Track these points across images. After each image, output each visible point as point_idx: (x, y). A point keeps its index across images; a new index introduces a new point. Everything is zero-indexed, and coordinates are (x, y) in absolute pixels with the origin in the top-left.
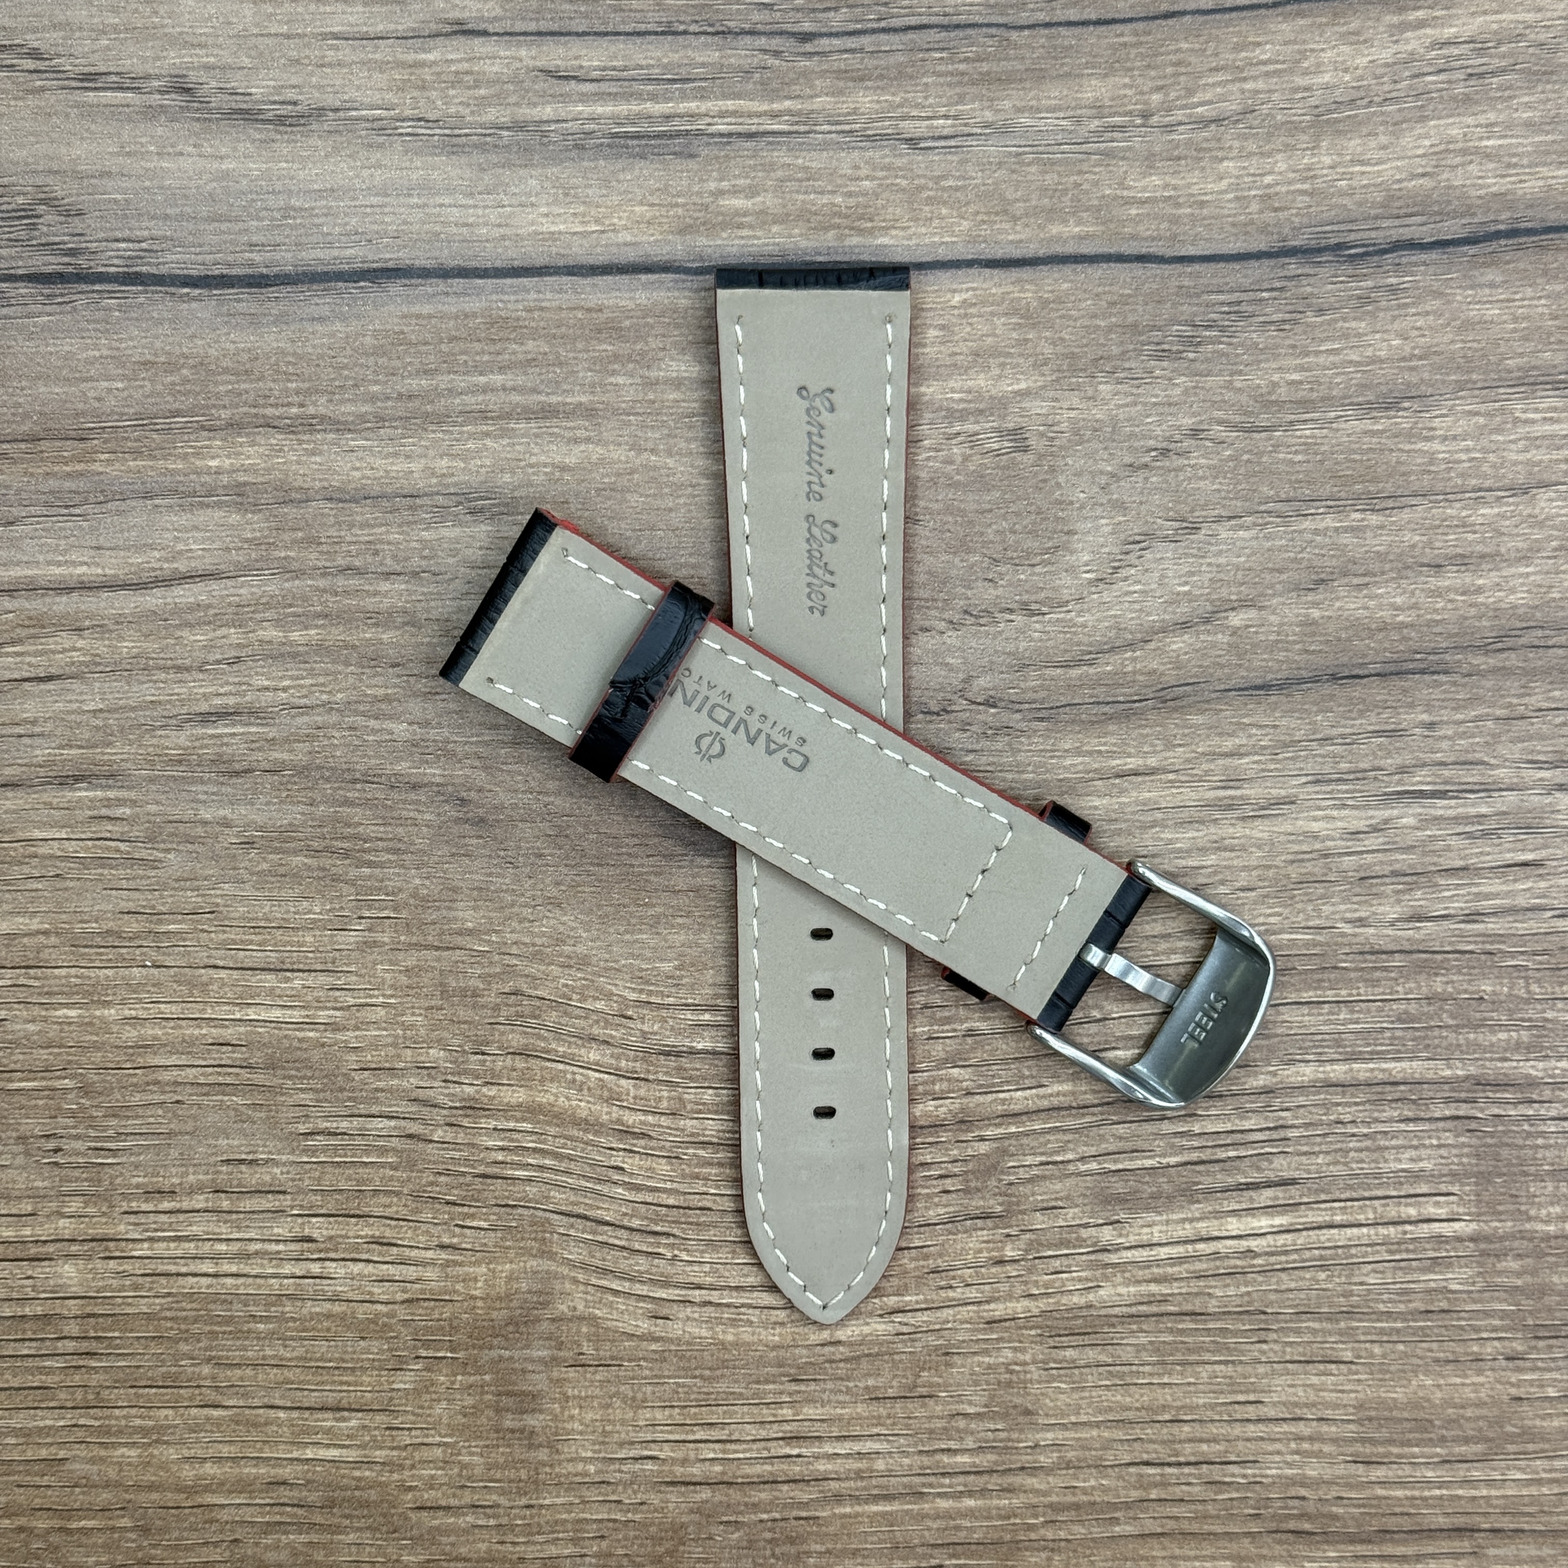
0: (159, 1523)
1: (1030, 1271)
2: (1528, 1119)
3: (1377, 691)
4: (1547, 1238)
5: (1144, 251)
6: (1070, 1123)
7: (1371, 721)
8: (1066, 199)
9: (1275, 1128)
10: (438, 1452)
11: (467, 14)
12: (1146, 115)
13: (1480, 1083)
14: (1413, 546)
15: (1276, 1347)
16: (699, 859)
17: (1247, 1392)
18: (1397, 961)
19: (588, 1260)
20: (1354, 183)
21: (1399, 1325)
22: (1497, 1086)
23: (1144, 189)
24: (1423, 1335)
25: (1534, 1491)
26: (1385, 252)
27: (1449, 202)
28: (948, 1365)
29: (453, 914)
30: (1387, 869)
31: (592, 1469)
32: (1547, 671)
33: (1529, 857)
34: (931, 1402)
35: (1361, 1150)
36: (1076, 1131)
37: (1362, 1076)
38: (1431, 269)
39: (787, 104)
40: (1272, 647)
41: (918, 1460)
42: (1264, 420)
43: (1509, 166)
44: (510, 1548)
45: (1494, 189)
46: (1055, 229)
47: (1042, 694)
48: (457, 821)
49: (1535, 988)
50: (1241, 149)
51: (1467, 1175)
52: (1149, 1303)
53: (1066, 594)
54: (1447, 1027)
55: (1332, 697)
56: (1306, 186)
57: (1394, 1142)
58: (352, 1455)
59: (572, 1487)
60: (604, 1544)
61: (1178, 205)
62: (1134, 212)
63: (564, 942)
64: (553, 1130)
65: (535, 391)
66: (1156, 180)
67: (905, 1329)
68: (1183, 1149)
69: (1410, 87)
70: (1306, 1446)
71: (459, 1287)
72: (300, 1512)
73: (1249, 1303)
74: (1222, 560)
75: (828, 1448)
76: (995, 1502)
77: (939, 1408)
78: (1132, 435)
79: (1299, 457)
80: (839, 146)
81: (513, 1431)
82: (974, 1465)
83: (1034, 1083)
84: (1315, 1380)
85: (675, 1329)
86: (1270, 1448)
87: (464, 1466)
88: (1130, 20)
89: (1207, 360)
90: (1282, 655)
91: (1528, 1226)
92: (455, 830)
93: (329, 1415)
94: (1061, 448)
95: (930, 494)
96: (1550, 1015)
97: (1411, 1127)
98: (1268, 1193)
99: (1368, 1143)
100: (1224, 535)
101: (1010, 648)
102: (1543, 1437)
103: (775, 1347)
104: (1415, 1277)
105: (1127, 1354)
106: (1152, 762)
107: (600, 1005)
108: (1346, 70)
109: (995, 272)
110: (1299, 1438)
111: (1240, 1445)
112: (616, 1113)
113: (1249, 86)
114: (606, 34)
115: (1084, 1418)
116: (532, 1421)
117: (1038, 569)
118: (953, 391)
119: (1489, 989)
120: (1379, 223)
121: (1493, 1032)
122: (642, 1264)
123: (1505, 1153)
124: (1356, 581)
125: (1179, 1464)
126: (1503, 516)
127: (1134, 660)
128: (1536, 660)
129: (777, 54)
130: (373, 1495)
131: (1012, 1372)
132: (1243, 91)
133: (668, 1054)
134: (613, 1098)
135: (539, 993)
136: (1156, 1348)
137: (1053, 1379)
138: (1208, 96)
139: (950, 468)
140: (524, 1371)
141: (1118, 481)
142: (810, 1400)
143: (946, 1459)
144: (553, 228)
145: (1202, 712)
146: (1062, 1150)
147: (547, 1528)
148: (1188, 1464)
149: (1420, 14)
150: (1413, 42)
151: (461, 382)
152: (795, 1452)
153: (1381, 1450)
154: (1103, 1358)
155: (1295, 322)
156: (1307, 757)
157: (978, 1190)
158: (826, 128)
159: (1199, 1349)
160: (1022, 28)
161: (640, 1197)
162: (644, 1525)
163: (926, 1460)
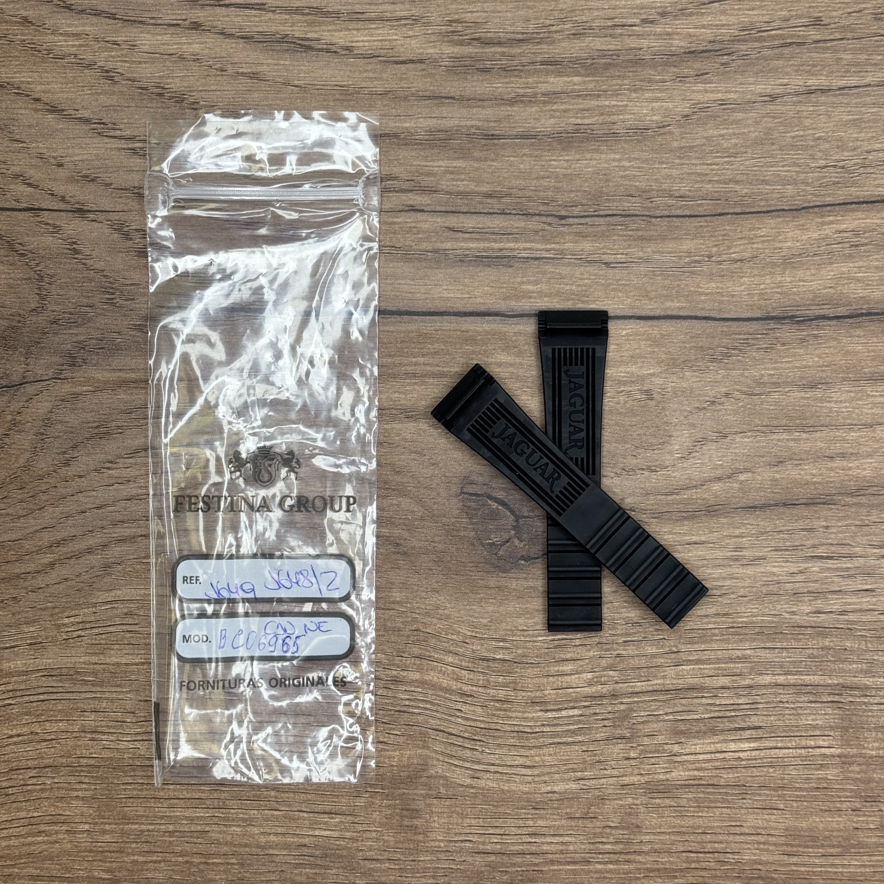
0: (248, 862)
1: (641, 763)
2: (865, 703)
3: (804, 511)
4: (872, 757)
5: (707, 315)
6: (661, 697)
7: (801, 524)
8: (674, 292)
9: (753, 703)
10: (374, 834)
11: (415, 203)
12: (710, 257)
13: (844, 687)
14: (821, 449)
15: (750, 801)
16: (500, 574)
17: (736, 821)
18: (809, 631)
19: (444, 751)
20: (800, 290)
21: (805, 793)
22: (852, 688)
23: (708, 288)
24: (816, 799)
25: (862, 870)
26: (813, 320)
27: (841, 300)
28: (604, 804)
29: (390, 594)
30: (806, 590)
31: (442, 844)
32: (879, 505)
33: (869, 587)
34: (594, 820)
35: (790, 715)
36: (664, 701)
37: (792, 682)
38: (833, 328)
39: (553, 246)
40: (758, 490)
41: (589, 847)
42: (757, 390)
43: (868, 285)
44: (404, 879)
45: (861, 295)
46: (668, 304)
47: (656, 507)
48: (394, 553)
49: (869, 645)
50: (751, 273)
51: (838, 728)
52: (694, 780)
53: (667, 463)
54: (830, 661)
55: (783, 513)
56: (779, 290)
57: (805, 712)
58: (336, 834)
59: (432, 853)
60: (446, 879)
61: (723, 296)
62: (703, 298)
63: (439, 609)
64: (431, 692)
65: (437, 365)
66: (713, 285)
67: (584, 787)
68: (711, 711)
69: (826, 250)
70: (762, 846)
71: (386, 760)
72: (311, 859)
73: (739, 781)
74: (737, 451)
75: (548, 840)
76: (622, 866)
77: (598, 823)
78: (699, 395)
79: (772, 407)
80: (575, 265)
81: (407, 826)
82: (613, 849)
83: (646, 679)
84: (766, 817)
85: (482, 783)
86: (746, 847)
87: (385, 841)
88: (704, 216)
89: (733, 364)
90: (762, 494)
91: (863, 751)
92: (394, 557)
93: (326, 816)
94: (668, 399)
95: (609, 417)
96: (876, 657)
97: (813, 705)
98: (749, 732)
99: (794, 712)
100: (738, 440)
101: (642, 486)
102: (867, 846)
103: (526, 793)
104: (813, 772)
105: (683, 802)
106: (703, 538)
107: (454, 637)
108: (798, 241)
109: (642, 321)
110: (759, 843)
111: (733, 845)
112: (459, 685)
113: (755, 246)
114: (476, 213)
115: (663, 830)
116: (416, 822)
117: (656, 452)
118: (621, 372)
119: (849, 645)
120: (810, 307)
121: (850, 664)
122: (468, 753)
123: (854, 718)
124: (796, 462)
125: (705, 853)
126: (861, 437)
127: (697, 493)
128: (875, 500)
129: (550, 224)
130: (344, 853)
131: (631, 808)
132: (752, 248)
133: (483, 660)
134: (458, 679)
135: (428, 631)
136: (696, 800)
137: (650, 812)
138: (737, 250)
139: (618, 406)
140: (414, 800)
141: (693, 414)
142: (541, 818)
143: (600, 846)
144: (449, 295)
145: (726, 517)
146: (657, 709)
147: (421, 871)
148: (709, 852)
149: (831, 218)
150: (828, 230)
151: (405, 360)
152: (534, 840)
153: (795, 849)
154: (673, 804)
155: (772, 348)
156: (771, 539)
157: (619, 726)
158: (570, 257)
159: (715, 802)
160: (657, 217)
161: (468, 723)
162: (465, 871)
163: (592, 847)
